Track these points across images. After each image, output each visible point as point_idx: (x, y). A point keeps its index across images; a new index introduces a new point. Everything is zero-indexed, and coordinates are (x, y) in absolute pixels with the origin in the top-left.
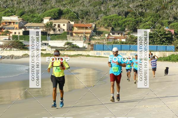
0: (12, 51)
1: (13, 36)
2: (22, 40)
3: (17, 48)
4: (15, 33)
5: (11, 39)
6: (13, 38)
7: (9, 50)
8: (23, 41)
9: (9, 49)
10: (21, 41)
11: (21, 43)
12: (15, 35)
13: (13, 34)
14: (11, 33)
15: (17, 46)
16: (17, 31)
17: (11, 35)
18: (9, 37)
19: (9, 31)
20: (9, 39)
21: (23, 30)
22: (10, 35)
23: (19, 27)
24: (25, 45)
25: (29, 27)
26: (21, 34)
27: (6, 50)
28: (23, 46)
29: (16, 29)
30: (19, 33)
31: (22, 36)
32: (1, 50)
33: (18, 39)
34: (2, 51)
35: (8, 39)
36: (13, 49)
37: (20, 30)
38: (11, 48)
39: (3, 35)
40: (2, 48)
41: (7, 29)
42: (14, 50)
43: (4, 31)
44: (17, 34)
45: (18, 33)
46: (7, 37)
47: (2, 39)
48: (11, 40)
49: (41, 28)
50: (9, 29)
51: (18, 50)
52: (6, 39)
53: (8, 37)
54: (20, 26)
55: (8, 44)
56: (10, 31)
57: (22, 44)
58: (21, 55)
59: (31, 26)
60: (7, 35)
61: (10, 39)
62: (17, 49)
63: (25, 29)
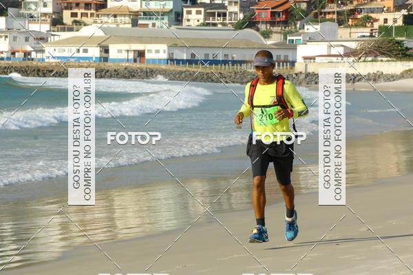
0: (379, 63)
1: (380, 27)
2: (401, 36)
3: (390, 56)
4: (386, 21)
5: (377, 36)
6: (380, 33)
7: (372, 61)
8: (404, 39)
9: (370, 59)
10: (400, 39)
11: (399, 43)
12: (386, 25)
13: (381, 22)
14: (376, 20)
15: (390, 51)
16: (390, 17)
17: (376, 25)
18: (372, 30)
19: (371, 17)
20: (371, 36)
21: (404, 12)
22: (373, 27)
23: (394, 7)
24: (407, 49)
26: (400, 23)
27: (364, 61)
28: (403, 50)
29: (388, 11)
30: (395, 21)
31: (401, 26)
32: (354, 61)
33: (391, 35)
34: (356, 64)
35: (368, 34)
36: (379, 59)
37: (397, 13)
38: (376, 56)
39: (356, 26)
40: (354, 56)
41: (368, 12)
42: (382, 61)
43: (359, 16)
44: (390, 23)
45: (392, 21)
46: (366, 31)
47: (355, 36)
48: (374, 37)
50: (372, 12)
51: (392, 61)
52: (364, 36)
53: (368, 30)
54: (396, 5)
55: (368, 48)
56: (373, 15)
57: (401, 46)
58: (399, 73)
60: (366, 26)
61: (374, 34)
62: (389, 59)
63: (408, 11)
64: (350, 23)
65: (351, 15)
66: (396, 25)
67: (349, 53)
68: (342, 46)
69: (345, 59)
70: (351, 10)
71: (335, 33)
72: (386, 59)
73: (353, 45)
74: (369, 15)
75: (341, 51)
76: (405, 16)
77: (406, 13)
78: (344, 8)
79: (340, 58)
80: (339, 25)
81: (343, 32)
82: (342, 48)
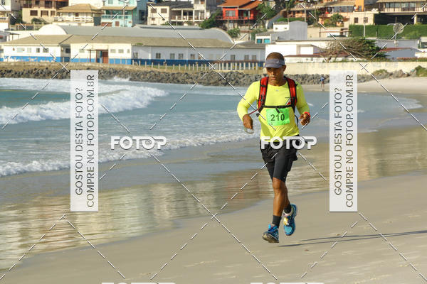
0: (349, 63)
1: (350, 26)
2: (372, 36)
3: (361, 57)
4: (356, 20)
5: (347, 36)
6: (350, 32)
7: (342, 61)
8: (375, 38)
9: (340, 59)
10: (370, 38)
11: (370, 43)
12: (356, 24)
13: (352, 22)
14: (347, 20)
15: (361, 51)
16: (361, 16)
17: (347, 25)
18: (342, 30)
19: (341, 16)
20: (342, 35)
21: (375, 11)
22: (343, 26)
23: (365, 6)
24: (378, 49)
25: (390, 3)
26: (371, 22)
27: (334, 62)
28: (373, 50)
29: (359, 10)
30: (366, 20)
31: (372, 26)
32: (324, 62)
33: (362, 35)
34: (325, 64)
35: (339, 34)
36: (350, 59)
37: (368, 12)
38: (346, 57)
39: (326, 25)
40: (324, 56)
41: (338, 11)
42: (352, 61)
43: (329, 15)
44: (361, 23)
45: (363, 20)
46: (336, 31)
47: (325, 36)
48: (345, 36)
49: (419, 5)
50: (343, 11)
51: (363, 61)
52: (335, 36)
53: (338, 29)
54: (367, 3)
55: (338, 48)
56: (344, 14)
57: (372, 47)
58: (369, 74)
59: (395, 3)
60: (336, 26)
61: (344, 34)
62: (360, 59)
63: (379, 10)
64: (320, 22)
65: (320, 14)
66: (367, 24)
67: (319, 53)
68: (312, 46)
69: (315, 59)
70: (321, 9)
71: (304, 33)
72: (357, 59)
73: (323, 45)
74: (339, 14)
75: (310, 51)
76: (375, 15)
77: (377, 13)
78: (314, 7)
79: (309, 58)
80: (309, 24)
81: (313, 32)
82: (312, 48)
